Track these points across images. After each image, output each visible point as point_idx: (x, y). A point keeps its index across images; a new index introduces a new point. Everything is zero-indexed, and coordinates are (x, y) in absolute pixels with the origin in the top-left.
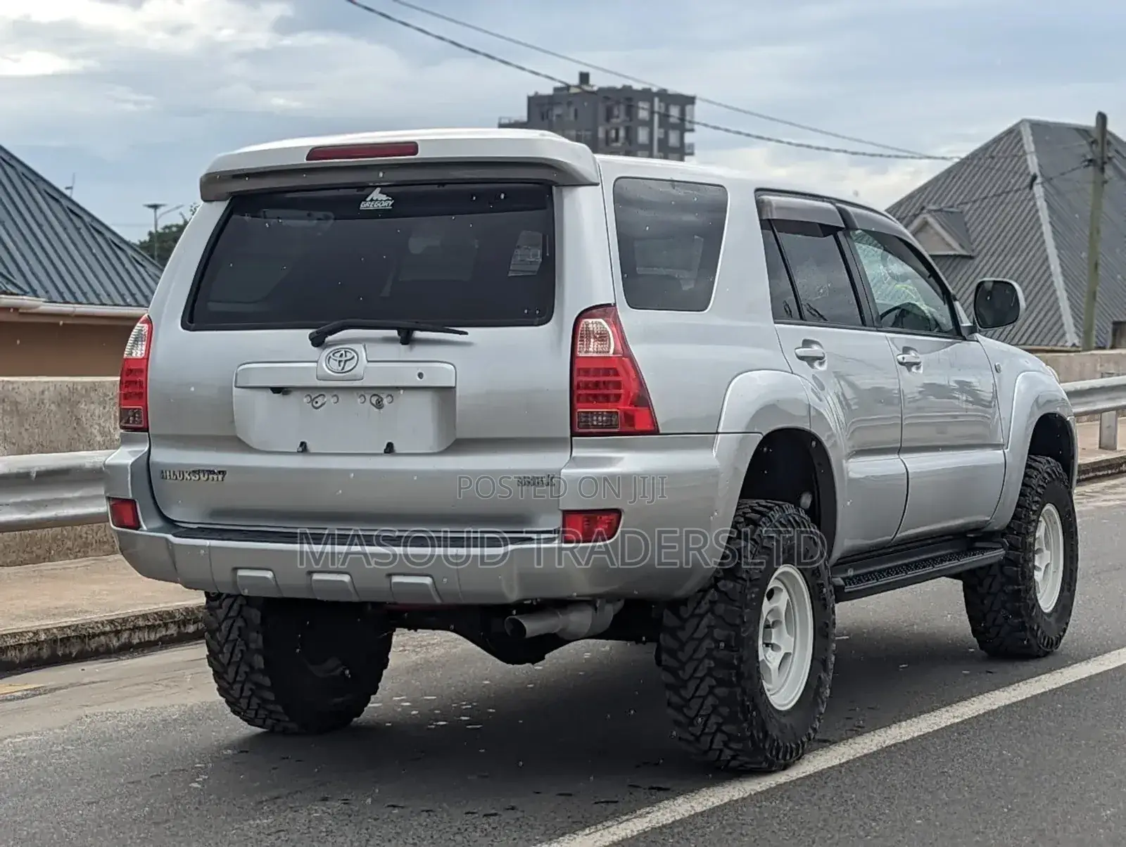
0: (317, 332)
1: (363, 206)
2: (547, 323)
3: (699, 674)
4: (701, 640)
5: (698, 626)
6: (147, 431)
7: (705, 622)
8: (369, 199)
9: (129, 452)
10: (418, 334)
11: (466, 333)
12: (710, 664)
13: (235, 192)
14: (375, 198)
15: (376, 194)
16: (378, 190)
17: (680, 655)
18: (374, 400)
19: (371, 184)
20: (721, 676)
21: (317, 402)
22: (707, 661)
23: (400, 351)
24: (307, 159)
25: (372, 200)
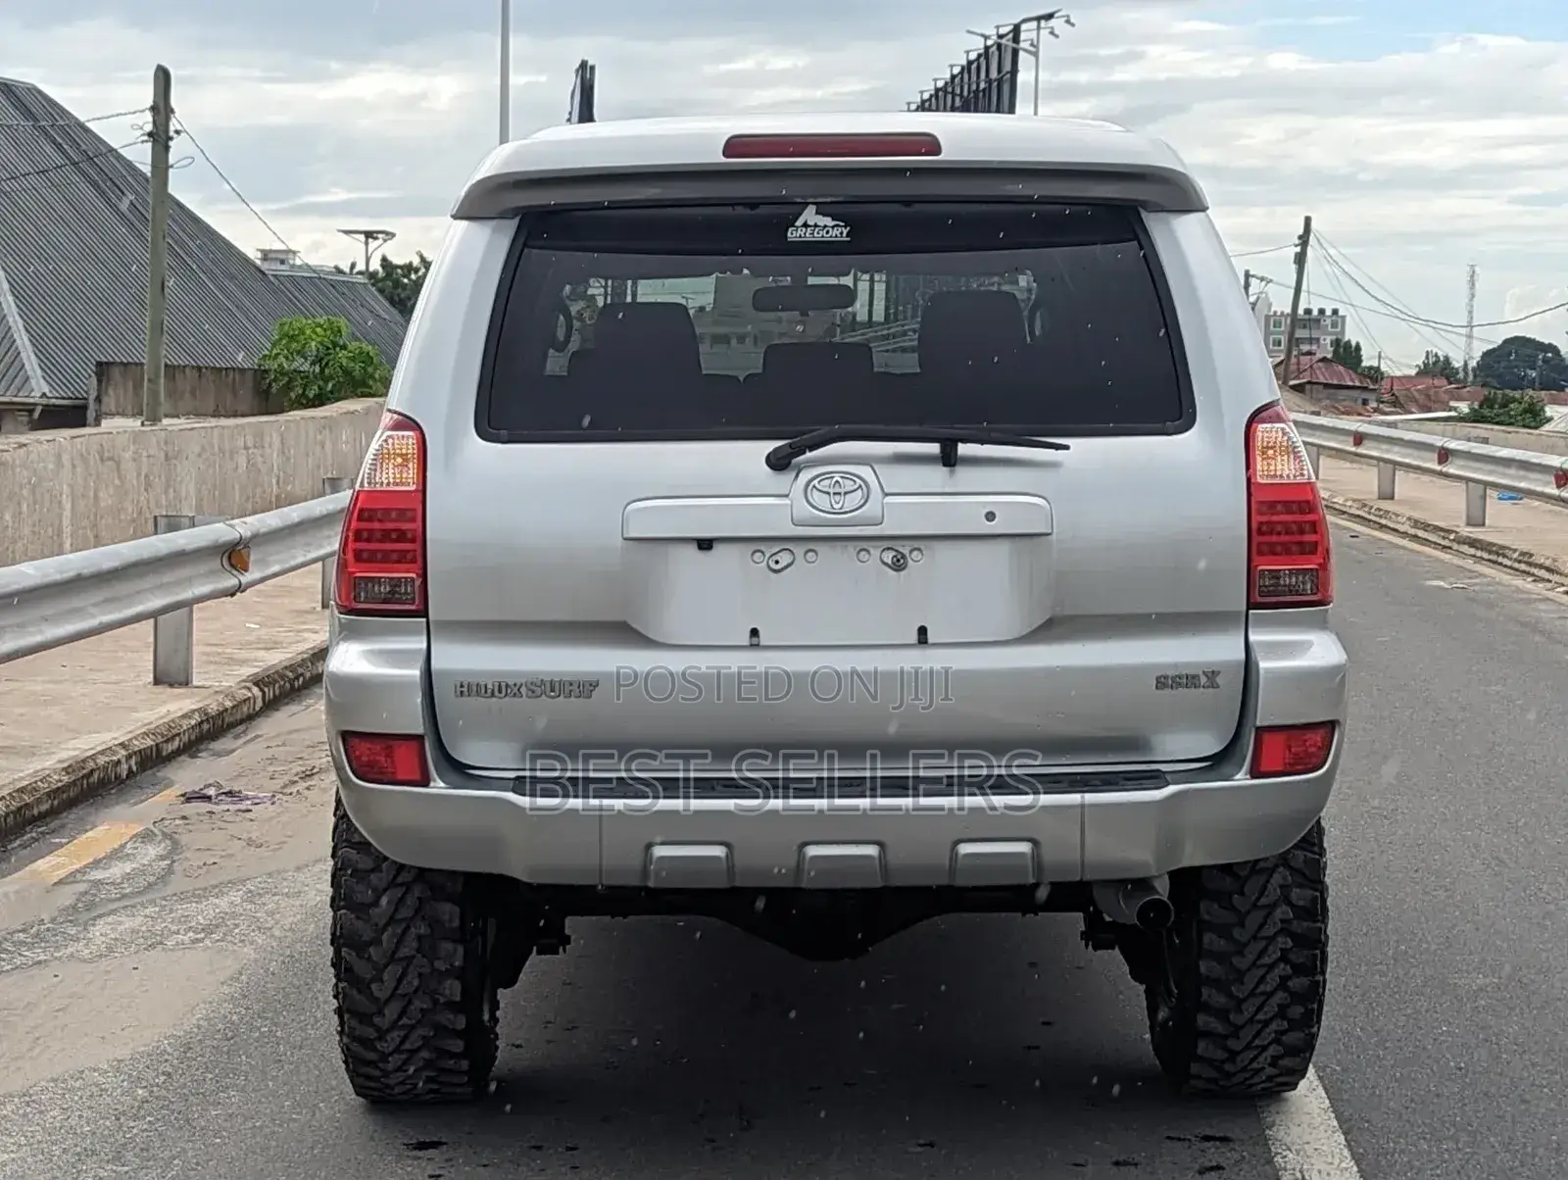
0: (790, 445)
1: (793, 235)
2: (1187, 430)
3: (1266, 960)
4: (1273, 906)
5: (1264, 888)
6: (425, 614)
7: (1276, 879)
8: (799, 223)
9: (372, 652)
10: (963, 449)
11: (1066, 447)
12: (1285, 943)
13: (524, 207)
14: (810, 223)
15: (810, 215)
16: (812, 209)
17: (1237, 933)
18: (888, 557)
19: (799, 200)
20: (1301, 960)
21: (777, 562)
22: (1280, 939)
23: (937, 475)
24: (725, 154)
25: (805, 225)
